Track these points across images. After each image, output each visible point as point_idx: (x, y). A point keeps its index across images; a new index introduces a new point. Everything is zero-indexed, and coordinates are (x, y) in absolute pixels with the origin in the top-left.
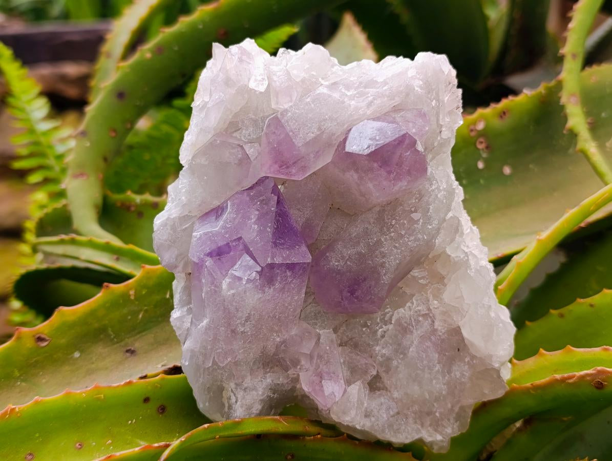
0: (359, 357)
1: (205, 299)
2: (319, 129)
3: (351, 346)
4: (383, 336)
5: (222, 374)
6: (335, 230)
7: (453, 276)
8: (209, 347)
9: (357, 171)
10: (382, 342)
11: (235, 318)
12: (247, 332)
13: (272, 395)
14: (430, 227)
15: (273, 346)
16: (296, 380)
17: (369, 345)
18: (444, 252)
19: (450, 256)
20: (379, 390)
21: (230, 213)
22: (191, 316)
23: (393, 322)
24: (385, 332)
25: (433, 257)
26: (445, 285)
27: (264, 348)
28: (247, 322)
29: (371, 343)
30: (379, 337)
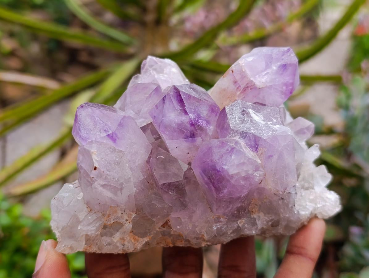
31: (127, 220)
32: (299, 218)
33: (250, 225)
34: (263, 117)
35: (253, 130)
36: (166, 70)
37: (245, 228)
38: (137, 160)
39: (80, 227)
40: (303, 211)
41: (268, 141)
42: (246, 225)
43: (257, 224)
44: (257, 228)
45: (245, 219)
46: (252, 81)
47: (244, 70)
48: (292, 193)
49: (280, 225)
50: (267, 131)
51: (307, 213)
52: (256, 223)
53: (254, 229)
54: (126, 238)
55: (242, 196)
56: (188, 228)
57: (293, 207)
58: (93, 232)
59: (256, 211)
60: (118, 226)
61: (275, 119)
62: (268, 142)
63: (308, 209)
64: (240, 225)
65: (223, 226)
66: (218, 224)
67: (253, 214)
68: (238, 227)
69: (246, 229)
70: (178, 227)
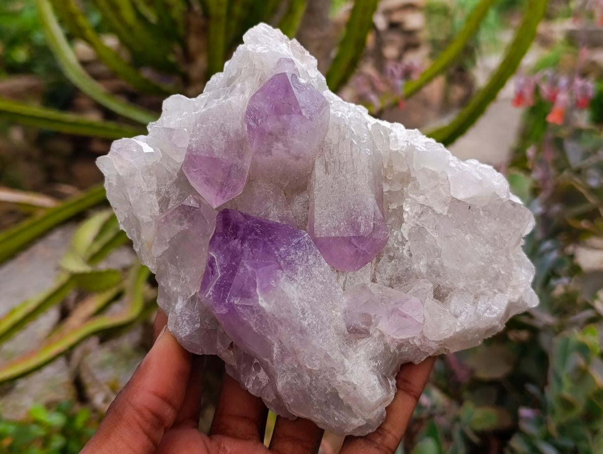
0: (409, 285)
1: (259, 330)
2: (224, 134)
3: (396, 283)
4: (411, 255)
5: (324, 376)
6: (304, 207)
7: (414, 165)
8: (296, 366)
9: (277, 140)
10: (413, 259)
11: (293, 319)
12: (312, 322)
13: (377, 364)
14: (365, 141)
15: (341, 322)
16: (382, 335)
17: (408, 270)
18: (391, 152)
19: (397, 152)
20: (447, 296)
21: (218, 258)
22: (262, 369)
23: (407, 239)
24: (409, 251)
25: (388, 165)
26: (415, 179)
27: (336, 328)
28: (304, 314)
29: (408, 266)
30: (408, 257)
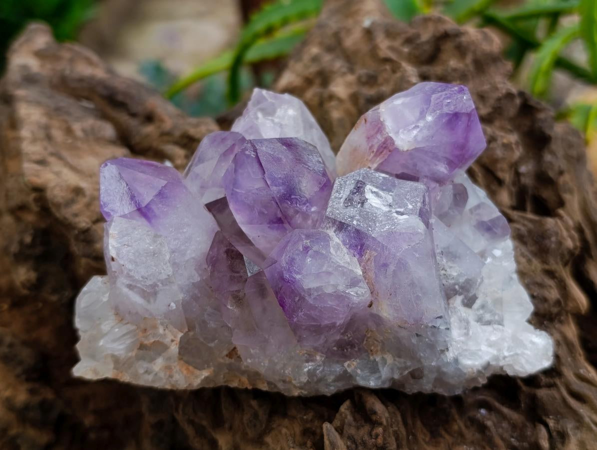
31: (172, 341)
32: (459, 370)
33: (365, 372)
34: (393, 199)
35: (358, 220)
36: (279, 112)
37: (357, 374)
38: (189, 252)
39: (101, 343)
40: (470, 359)
41: (380, 240)
42: (359, 371)
43: (380, 372)
44: (380, 377)
45: (358, 361)
46: (391, 138)
47: (382, 120)
48: (440, 327)
49: (424, 378)
50: (383, 223)
51: (477, 363)
52: (378, 369)
53: (373, 378)
54: (175, 367)
55: (338, 324)
56: (262, 364)
57: (446, 350)
58: (122, 352)
59: (377, 351)
60: (159, 348)
61: (411, 204)
62: (379, 242)
63: (481, 357)
64: (349, 370)
65: (318, 368)
66: (310, 364)
67: (372, 354)
68: (346, 371)
69: (359, 376)
70: (249, 361)
